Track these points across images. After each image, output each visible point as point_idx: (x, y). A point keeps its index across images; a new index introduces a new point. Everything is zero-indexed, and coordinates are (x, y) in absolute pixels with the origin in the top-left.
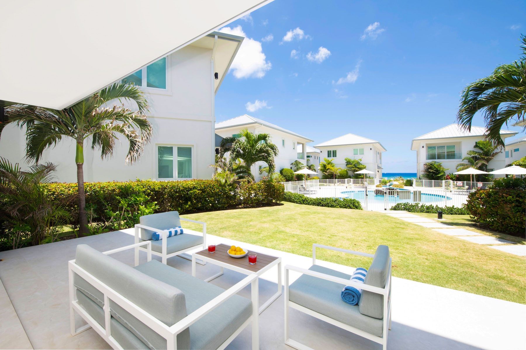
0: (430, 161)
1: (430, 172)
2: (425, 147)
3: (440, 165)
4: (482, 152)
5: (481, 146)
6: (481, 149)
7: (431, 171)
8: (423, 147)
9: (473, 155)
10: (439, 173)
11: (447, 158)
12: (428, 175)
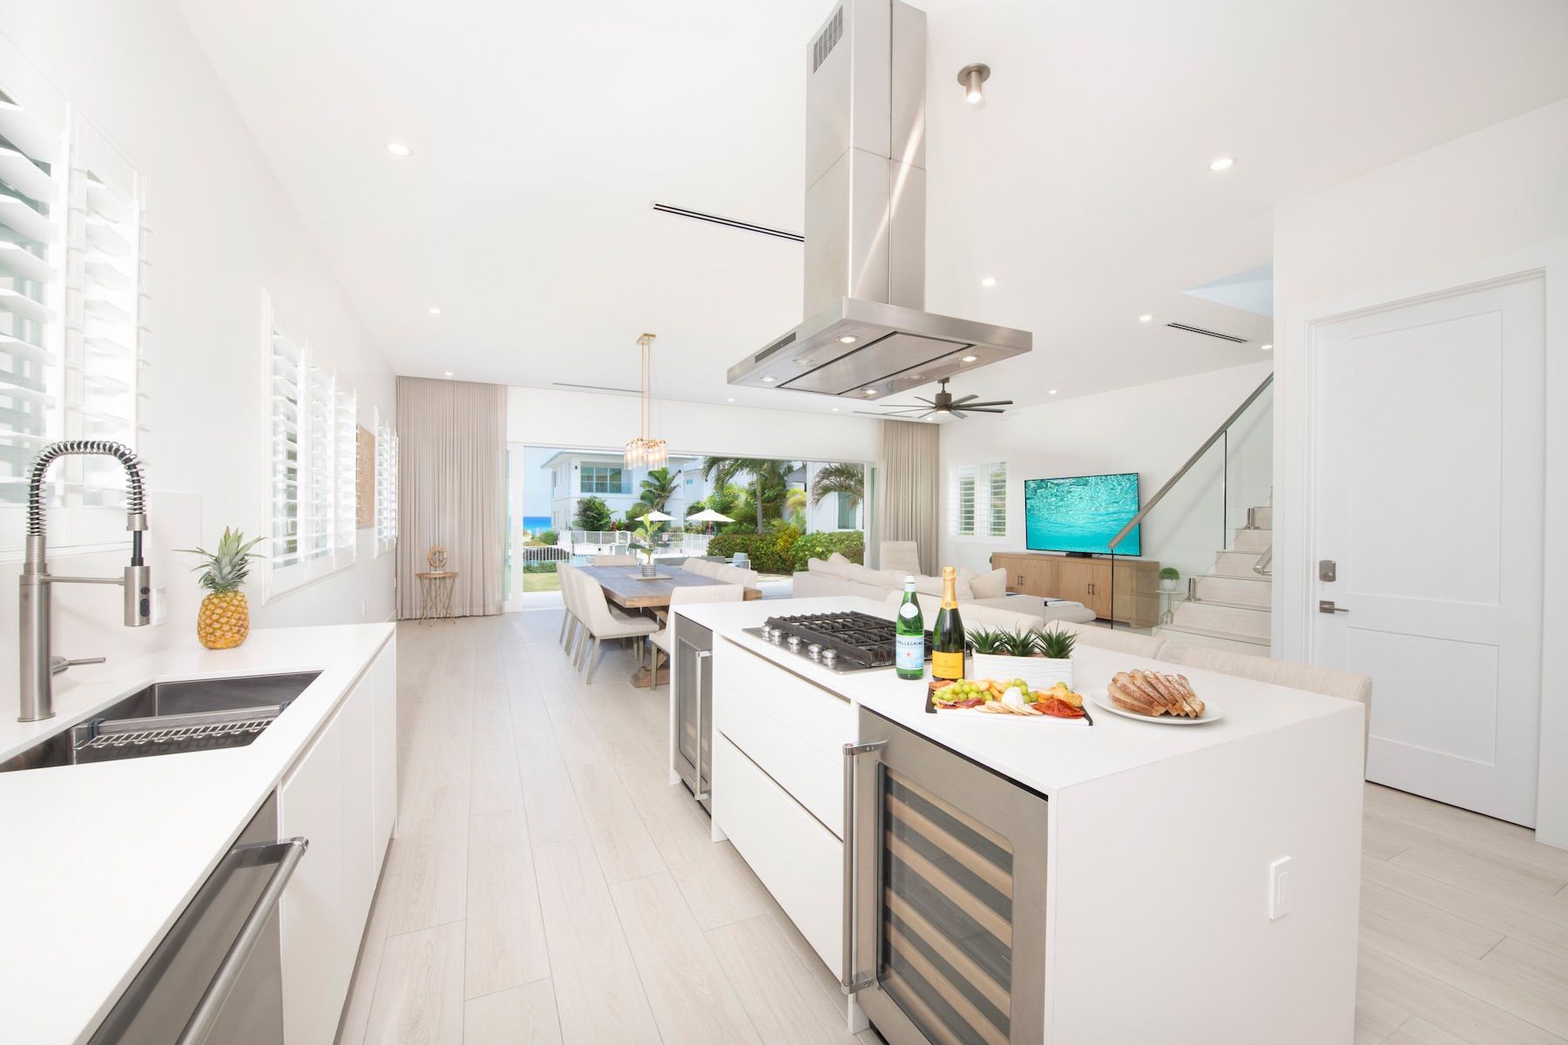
0: (587, 496)
1: (588, 517)
2: (579, 467)
3: (602, 504)
4: (658, 484)
5: (657, 475)
6: (657, 479)
7: (591, 514)
8: (576, 467)
9: (647, 489)
10: (603, 518)
11: (611, 491)
12: (586, 522)
